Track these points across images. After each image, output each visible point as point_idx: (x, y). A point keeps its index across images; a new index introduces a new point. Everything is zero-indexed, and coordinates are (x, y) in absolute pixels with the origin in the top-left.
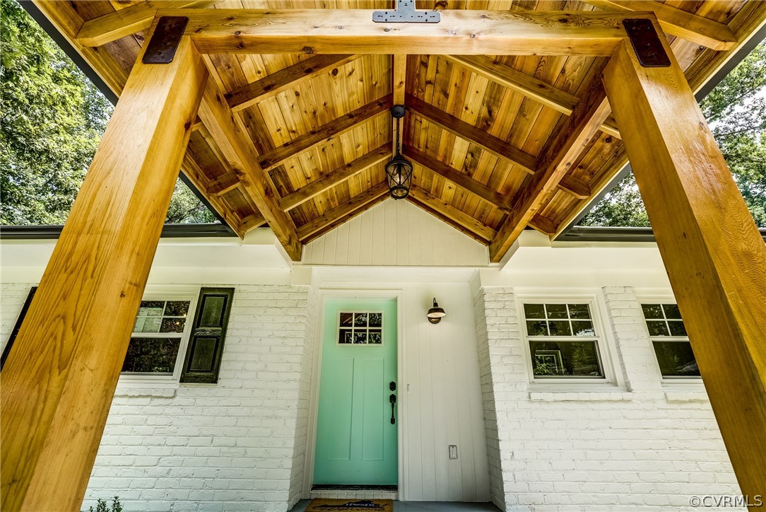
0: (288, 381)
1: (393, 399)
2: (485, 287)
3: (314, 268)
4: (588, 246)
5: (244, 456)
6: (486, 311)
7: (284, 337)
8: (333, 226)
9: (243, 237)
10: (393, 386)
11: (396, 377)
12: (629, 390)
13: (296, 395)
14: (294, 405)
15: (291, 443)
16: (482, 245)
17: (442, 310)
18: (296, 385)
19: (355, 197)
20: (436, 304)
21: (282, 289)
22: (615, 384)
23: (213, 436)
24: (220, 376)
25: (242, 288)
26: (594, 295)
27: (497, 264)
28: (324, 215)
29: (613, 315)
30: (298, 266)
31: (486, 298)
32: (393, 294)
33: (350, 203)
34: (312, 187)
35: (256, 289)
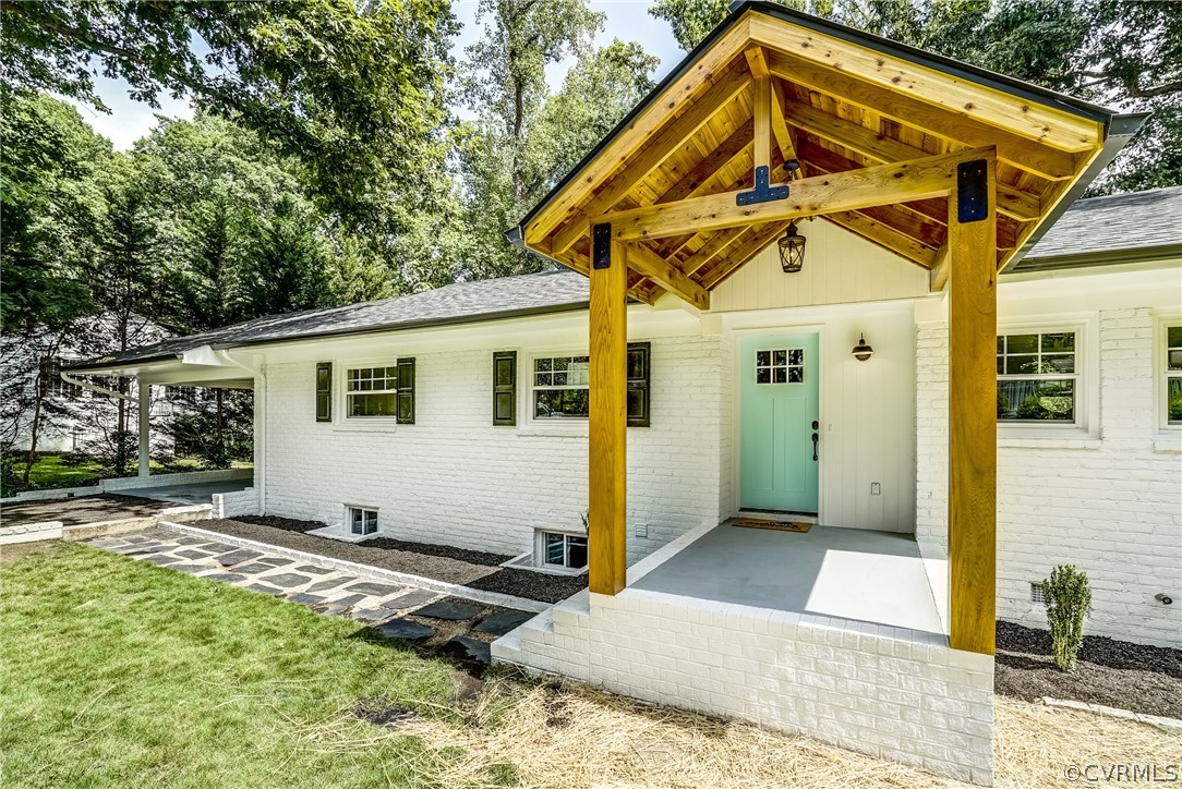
0: (710, 425)
1: (815, 437)
2: (921, 323)
3: (723, 315)
4: (1052, 276)
5: (680, 482)
6: (918, 351)
7: (701, 386)
8: (739, 266)
9: (653, 304)
10: (815, 425)
11: (818, 418)
12: (1101, 438)
13: (718, 437)
14: (717, 445)
15: (717, 475)
16: (924, 270)
17: (869, 349)
18: (717, 429)
19: (761, 230)
20: (862, 341)
21: (694, 340)
22: (1086, 430)
23: (654, 468)
24: (652, 420)
25: (658, 341)
26: (1087, 320)
27: (940, 293)
28: (728, 258)
29: (1103, 347)
30: (707, 316)
31: (920, 335)
32: (814, 329)
33: (756, 239)
34: (711, 246)
35: (669, 341)
